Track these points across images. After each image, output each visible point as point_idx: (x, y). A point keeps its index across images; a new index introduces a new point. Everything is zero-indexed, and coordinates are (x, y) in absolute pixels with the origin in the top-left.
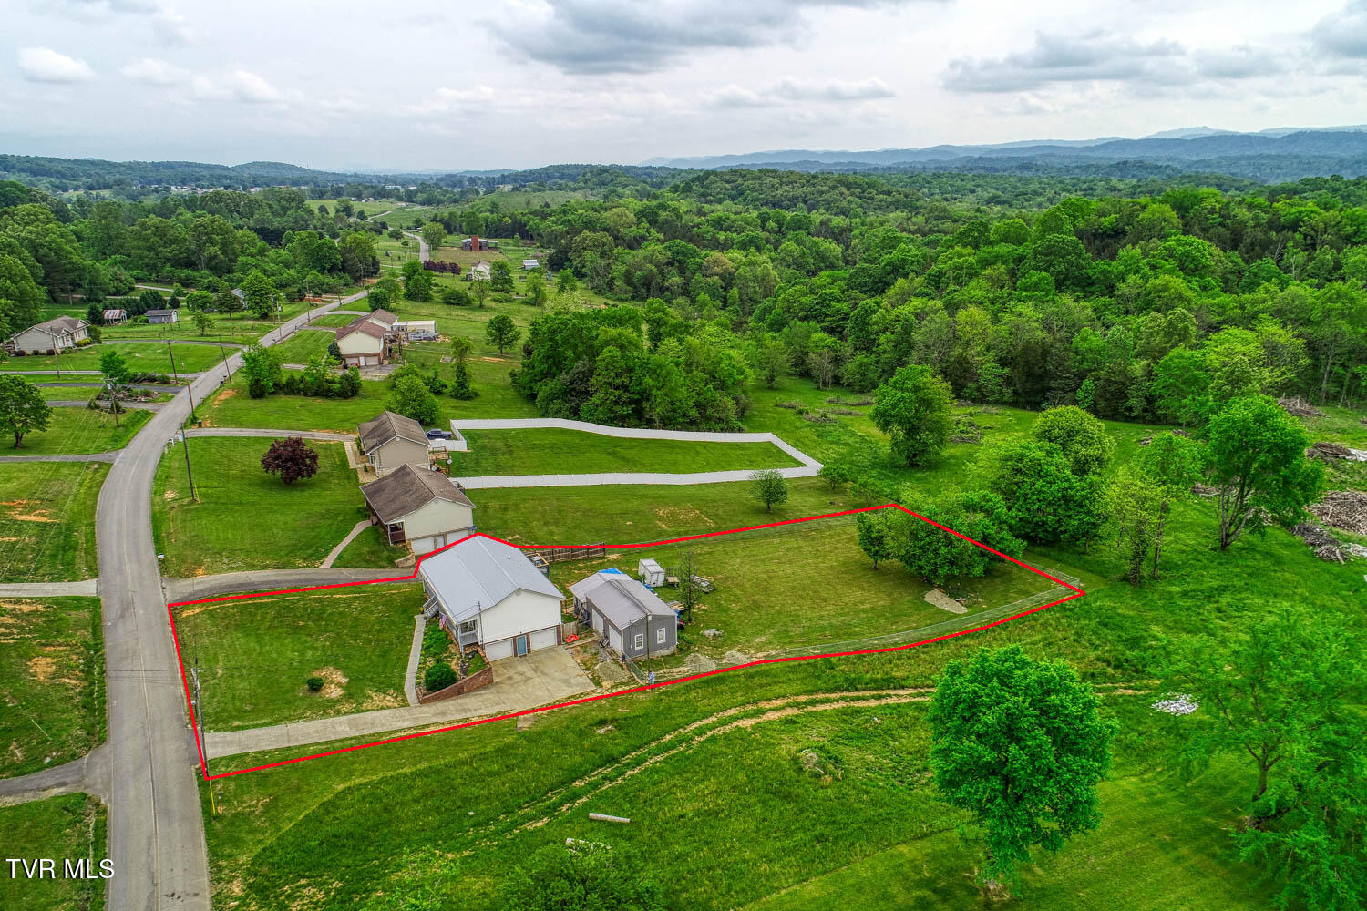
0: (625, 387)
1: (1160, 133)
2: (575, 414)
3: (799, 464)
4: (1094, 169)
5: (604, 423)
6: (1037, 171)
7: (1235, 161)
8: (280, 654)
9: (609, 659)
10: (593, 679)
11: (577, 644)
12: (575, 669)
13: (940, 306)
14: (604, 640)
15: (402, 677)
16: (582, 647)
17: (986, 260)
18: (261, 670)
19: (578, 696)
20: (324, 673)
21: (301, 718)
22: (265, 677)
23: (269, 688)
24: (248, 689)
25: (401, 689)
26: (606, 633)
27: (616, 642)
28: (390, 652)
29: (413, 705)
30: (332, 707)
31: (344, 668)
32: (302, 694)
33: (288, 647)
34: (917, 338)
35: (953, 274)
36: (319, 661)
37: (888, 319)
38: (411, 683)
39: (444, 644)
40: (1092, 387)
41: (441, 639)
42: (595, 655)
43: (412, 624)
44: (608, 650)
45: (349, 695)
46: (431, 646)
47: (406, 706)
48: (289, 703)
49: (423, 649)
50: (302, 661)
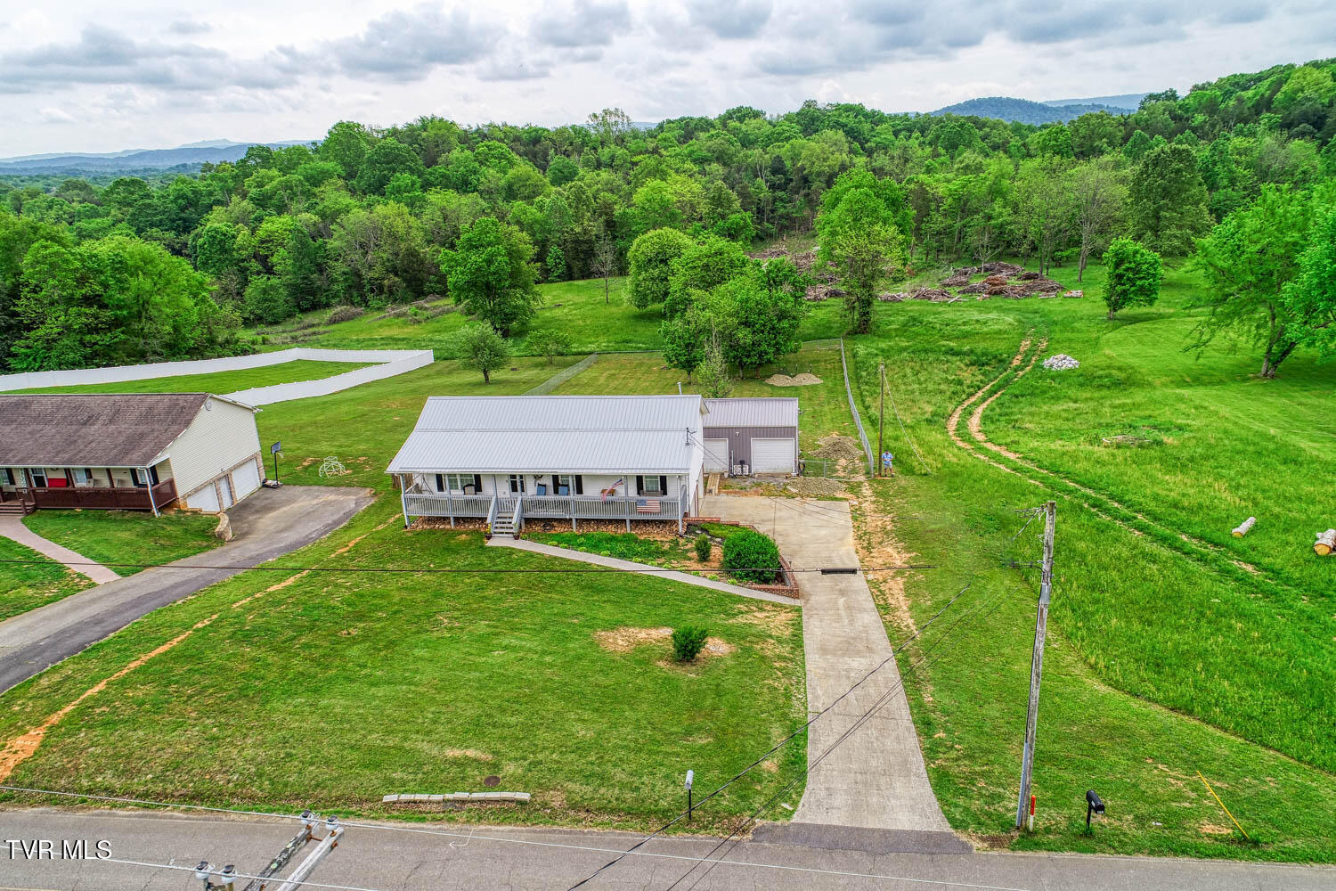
8: (475, 667)
9: (782, 480)
10: (820, 498)
11: (715, 489)
12: (782, 501)
13: (316, 218)
14: (737, 469)
15: (701, 589)
16: (725, 487)
17: (312, 177)
18: (532, 698)
19: (857, 515)
20: (618, 642)
21: (788, 696)
22: (574, 698)
23: (632, 702)
24: (614, 725)
25: (740, 600)
26: (740, 457)
27: (774, 456)
28: (592, 583)
29: (798, 603)
30: (763, 658)
31: (613, 626)
32: (688, 674)
33: (456, 655)
34: (333, 243)
35: (285, 194)
36: (565, 638)
37: (255, 241)
38: (727, 587)
39: (628, 539)
40: (560, 252)
41: (612, 539)
42: (759, 485)
43: (511, 551)
44: (760, 476)
45: (729, 635)
46: (621, 548)
47: (799, 610)
48: (719, 692)
49: (622, 556)
50: (544, 653)
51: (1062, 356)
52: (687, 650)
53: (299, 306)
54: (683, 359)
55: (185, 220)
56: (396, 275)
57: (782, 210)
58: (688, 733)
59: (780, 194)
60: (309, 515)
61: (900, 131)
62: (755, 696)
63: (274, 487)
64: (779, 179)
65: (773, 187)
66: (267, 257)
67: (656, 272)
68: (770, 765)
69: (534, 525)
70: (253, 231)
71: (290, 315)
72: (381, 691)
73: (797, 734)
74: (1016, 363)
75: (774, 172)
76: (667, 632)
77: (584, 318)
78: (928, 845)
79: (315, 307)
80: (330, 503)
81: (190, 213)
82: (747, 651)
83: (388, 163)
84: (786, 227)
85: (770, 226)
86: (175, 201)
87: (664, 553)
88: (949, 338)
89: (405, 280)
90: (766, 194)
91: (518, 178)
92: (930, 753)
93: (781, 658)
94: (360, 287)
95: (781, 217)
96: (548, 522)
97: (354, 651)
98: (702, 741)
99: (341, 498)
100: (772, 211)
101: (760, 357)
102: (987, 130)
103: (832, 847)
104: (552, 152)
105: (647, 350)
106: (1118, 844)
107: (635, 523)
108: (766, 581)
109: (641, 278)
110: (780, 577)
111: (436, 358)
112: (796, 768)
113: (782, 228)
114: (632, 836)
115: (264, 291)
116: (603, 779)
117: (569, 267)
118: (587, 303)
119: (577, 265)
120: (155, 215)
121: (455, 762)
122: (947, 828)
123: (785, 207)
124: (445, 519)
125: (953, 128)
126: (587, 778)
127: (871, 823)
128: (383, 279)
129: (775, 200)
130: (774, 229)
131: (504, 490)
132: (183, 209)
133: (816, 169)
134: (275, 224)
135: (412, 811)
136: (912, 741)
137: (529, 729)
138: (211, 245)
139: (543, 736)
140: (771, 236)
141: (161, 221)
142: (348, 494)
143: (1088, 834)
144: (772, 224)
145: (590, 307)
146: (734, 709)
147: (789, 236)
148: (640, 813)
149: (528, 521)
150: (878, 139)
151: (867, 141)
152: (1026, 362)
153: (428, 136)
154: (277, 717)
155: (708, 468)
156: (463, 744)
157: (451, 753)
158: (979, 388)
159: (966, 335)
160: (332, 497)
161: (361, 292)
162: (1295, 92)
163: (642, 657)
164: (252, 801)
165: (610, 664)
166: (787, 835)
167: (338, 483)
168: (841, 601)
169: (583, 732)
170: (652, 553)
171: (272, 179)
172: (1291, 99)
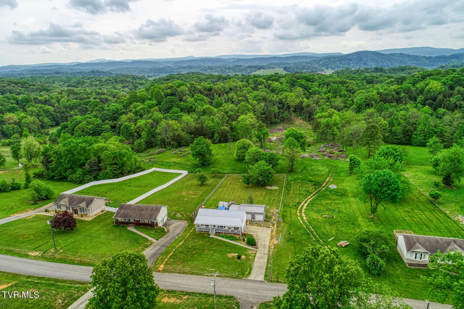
0: (115, 164)
1: (91, 61)
2: (96, 179)
3: (181, 174)
4: (84, 73)
5: (111, 178)
6: (63, 74)
7: (122, 69)
8: (212, 259)
9: (261, 223)
10: (267, 227)
11: (248, 224)
12: (260, 228)
13: (152, 121)
14: (253, 220)
15: (243, 247)
16: (250, 224)
17: (149, 106)
18: (219, 263)
19: (272, 231)
20: (230, 255)
21: (251, 264)
22: (224, 263)
23: (231, 264)
24: (229, 267)
25: (248, 249)
26: (253, 217)
27: (260, 218)
28: (227, 245)
29: (257, 250)
30: (249, 259)
31: (230, 253)
32: (239, 261)
33: (209, 257)
34: (158, 131)
35: (142, 111)
36: (223, 255)
37: (136, 128)
38: (246, 247)
39: (232, 237)
40: (218, 135)
41: (230, 236)
42: (256, 223)
43: (214, 238)
44: (257, 221)
45: (245, 255)
46: (231, 239)
47: (256, 251)
48: (242, 263)
49: (231, 240)
50: (220, 257)
51: (333, 185)
52: (239, 257)
53: (148, 147)
54: (247, 182)
55: (114, 117)
56: (174, 141)
57: (281, 116)
58: (238, 269)
59: (281, 110)
60: (177, 227)
61: (321, 84)
62: (247, 264)
63: (170, 220)
64: (281, 106)
65: (279, 108)
66: (139, 132)
67: (242, 151)
68: (247, 273)
69: (218, 234)
70: (135, 125)
71: (145, 149)
72: (201, 261)
73: (251, 269)
74: (324, 185)
75: (280, 104)
76: (237, 254)
77: (224, 159)
78: (261, 282)
79: (152, 147)
80: (180, 224)
81: (116, 115)
82: (247, 258)
83: (170, 103)
84: (283, 121)
85: (278, 120)
86: (112, 112)
87: (238, 240)
88: (310, 175)
89: (176, 142)
90: (277, 110)
91: (206, 109)
92: (266, 272)
93: (252, 259)
94: (164, 143)
95: (281, 117)
96: (219, 233)
97: (196, 255)
98: (240, 270)
99: (182, 223)
100: (279, 115)
101: (264, 182)
102: (348, 84)
103: (251, 281)
104: (215, 94)
105: (239, 173)
106: (281, 282)
107: (233, 234)
108: (253, 246)
109: (239, 152)
110: (255, 245)
111: (188, 172)
112: (250, 273)
113: (281, 121)
114: (231, 279)
115: (140, 144)
116: (228, 273)
117: (220, 139)
118: (225, 154)
119: (222, 139)
120: (106, 116)
121: (211, 271)
122: (264, 280)
123: (282, 115)
124: (203, 231)
125: (335, 87)
126: (226, 273)
127: (256, 279)
128: (171, 142)
129: (279, 112)
130: (279, 121)
131: (213, 227)
132: (114, 114)
133: (291, 104)
134: (141, 122)
135: (207, 276)
136: (264, 271)
137: (219, 267)
138: (124, 128)
139: (221, 268)
140: (278, 123)
141: (108, 118)
142: (183, 222)
143: (278, 281)
144: (279, 119)
145: (226, 155)
146: (244, 266)
147: (283, 123)
148: (232, 277)
149: (216, 232)
150: (313, 89)
151: (310, 89)
152: (326, 185)
153: (180, 90)
154: (189, 264)
155: (247, 219)
156: (212, 268)
157: (211, 270)
158: (312, 193)
159: (315, 175)
160: (180, 223)
161: (164, 144)
162: (431, 89)
163: (233, 258)
164: (190, 274)
165: (229, 259)
166: (247, 280)
167: (180, 219)
168: (263, 249)
169: (226, 268)
170: (236, 240)
171: (138, 106)
172: (429, 91)
